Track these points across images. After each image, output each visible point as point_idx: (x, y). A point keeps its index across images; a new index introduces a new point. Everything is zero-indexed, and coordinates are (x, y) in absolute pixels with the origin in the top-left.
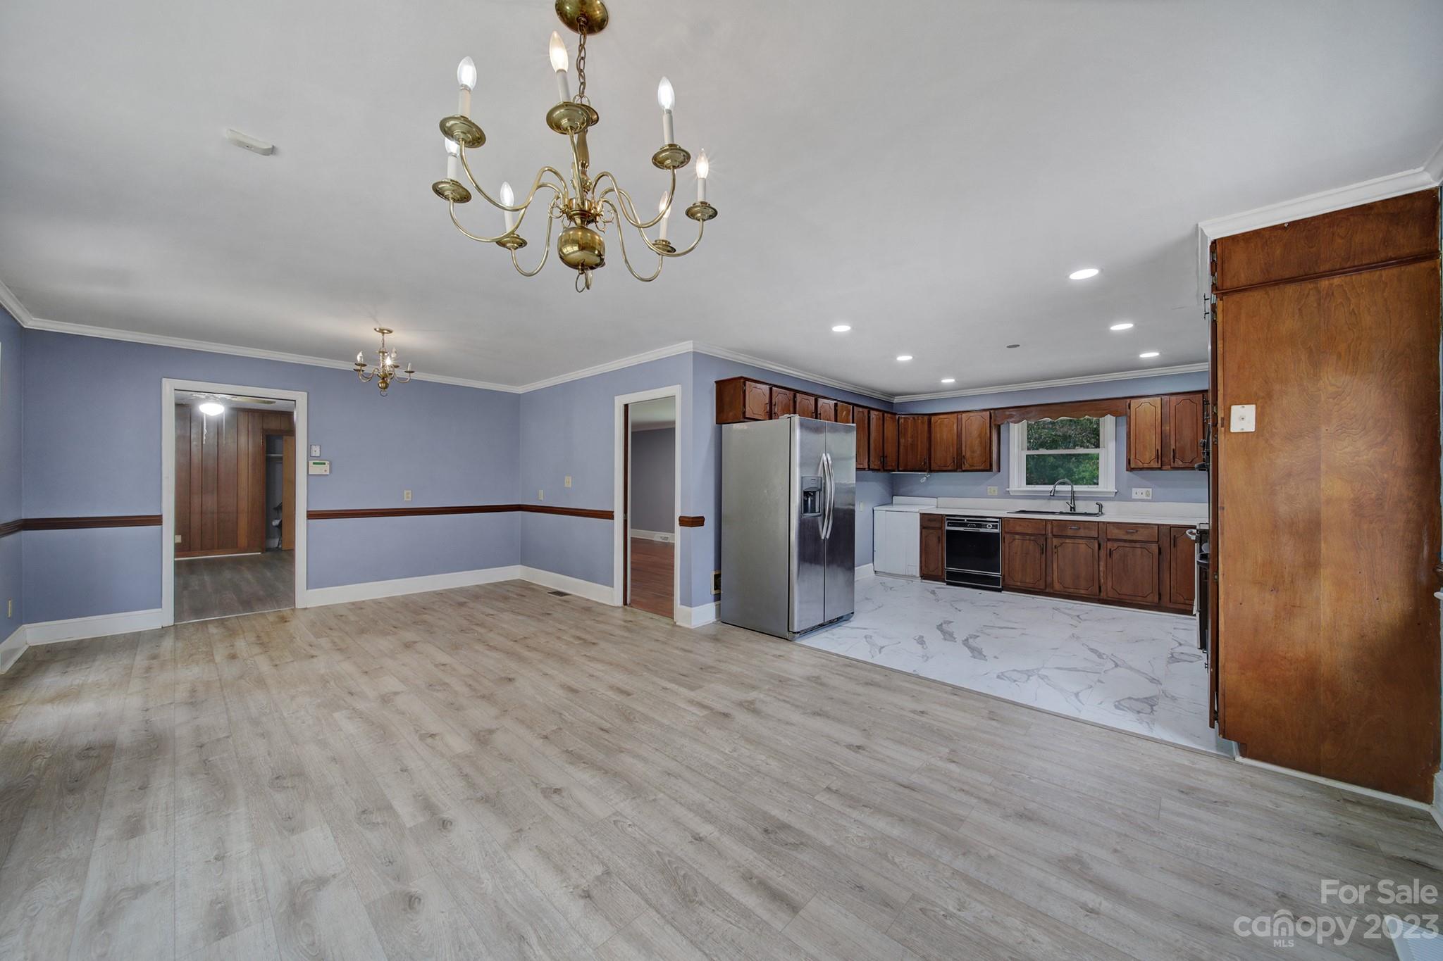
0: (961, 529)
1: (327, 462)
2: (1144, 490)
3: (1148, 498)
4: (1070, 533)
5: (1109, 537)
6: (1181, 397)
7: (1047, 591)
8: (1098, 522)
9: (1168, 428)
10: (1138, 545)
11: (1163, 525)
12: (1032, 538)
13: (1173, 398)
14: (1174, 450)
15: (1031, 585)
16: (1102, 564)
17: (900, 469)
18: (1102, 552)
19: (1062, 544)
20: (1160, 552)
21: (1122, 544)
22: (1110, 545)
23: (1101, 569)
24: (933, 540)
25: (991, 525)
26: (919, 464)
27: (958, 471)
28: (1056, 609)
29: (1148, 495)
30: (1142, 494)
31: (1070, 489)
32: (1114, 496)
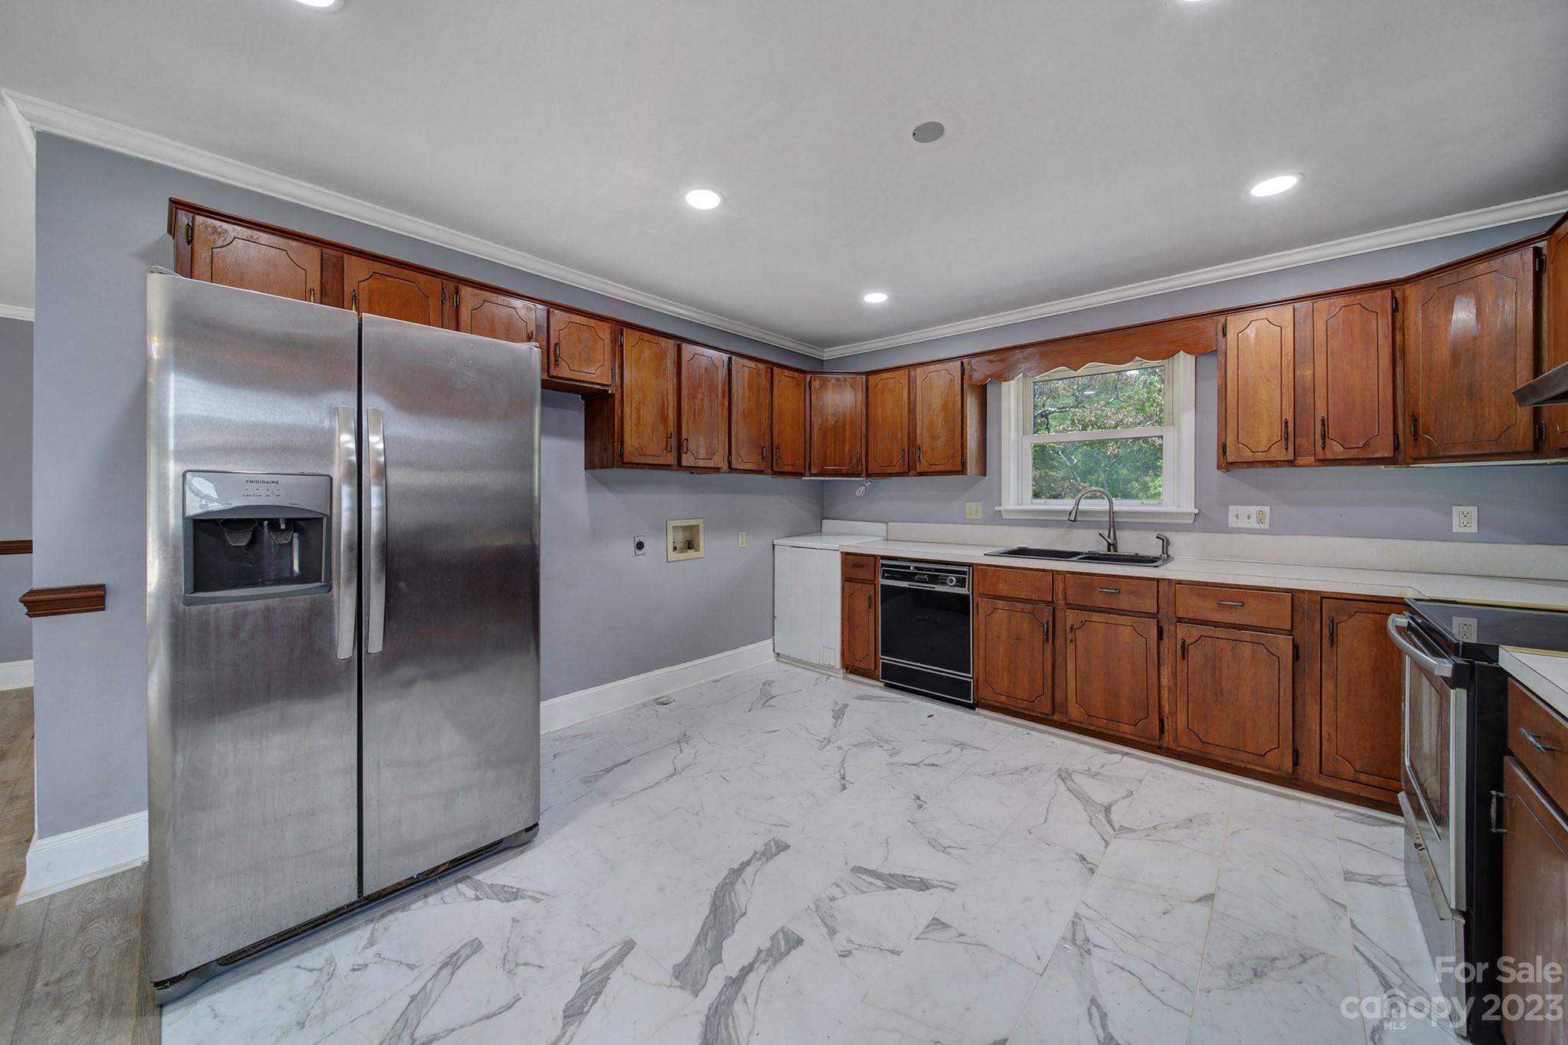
0: (905, 584)
2: (1253, 510)
3: (1263, 526)
4: (1100, 600)
5: (1180, 614)
6: (1340, 301)
7: (1056, 717)
8: (1158, 580)
9: (1309, 372)
10: (1246, 635)
11: (1303, 591)
12: (1028, 607)
13: (1322, 304)
14: (1323, 421)
15: (1025, 704)
16: (1166, 671)
17: (814, 471)
18: (1166, 644)
19: (1083, 623)
20: (1296, 656)
21: (1208, 630)
22: (1182, 631)
23: (1164, 682)
24: (862, 604)
25: (954, 580)
26: (847, 462)
27: (910, 474)
28: (1065, 776)
29: (1261, 521)
30: (1249, 517)
31: (1108, 508)
32: (1192, 522)
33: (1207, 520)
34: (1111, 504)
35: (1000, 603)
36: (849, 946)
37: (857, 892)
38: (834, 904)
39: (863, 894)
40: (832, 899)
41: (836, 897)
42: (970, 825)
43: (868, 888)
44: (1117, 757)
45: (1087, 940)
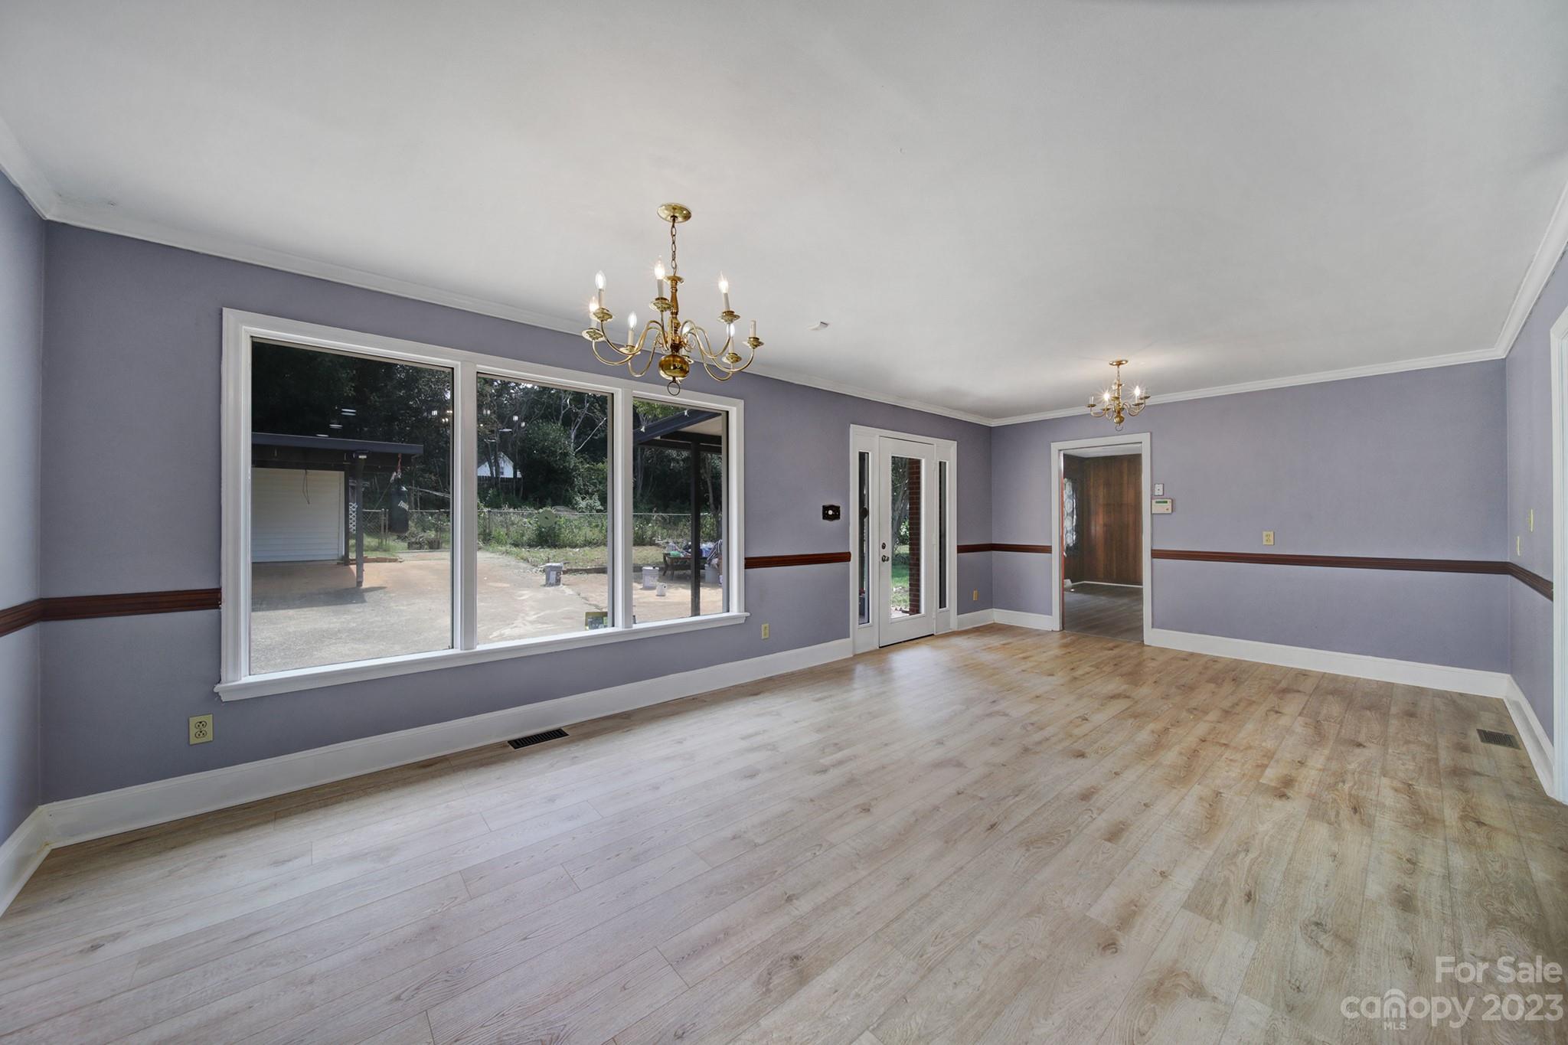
1: (1169, 501)
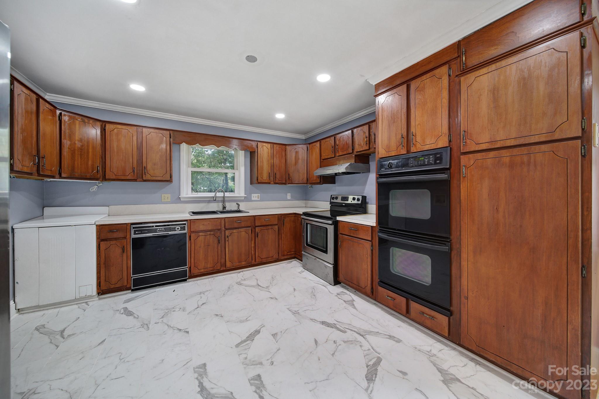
0: (149, 235)
2: (257, 195)
4: (236, 225)
6: (278, 146)
7: (222, 269)
10: (270, 227)
11: (279, 214)
12: (212, 232)
13: (275, 145)
14: (275, 174)
15: (211, 269)
16: (253, 242)
17: (62, 176)
18: (253, 235)
19: (231, 234)
20: (278, 230)
21: (262, 228)
22: (257, 230)
23: (253, 246)
24: (114, 251)
25: (179, 228)
26: (90, 171)
27: (138, 180)
28: (239, 284)
29: (258, 198)
30: (256, 197)
31: (223, 195)
32: (243, 199)
33: (247, 199)
34: (224, 194)
35: (201, 234)
36: (270, 361)
37: (248, 350)
38: (248, 358)
39: (250, 348)
40: (246, 358)
41: (246, 357)
42: (241, 310)
43: (248, 346)
44: (241, 273)
45: (295, 311)
